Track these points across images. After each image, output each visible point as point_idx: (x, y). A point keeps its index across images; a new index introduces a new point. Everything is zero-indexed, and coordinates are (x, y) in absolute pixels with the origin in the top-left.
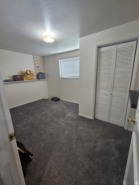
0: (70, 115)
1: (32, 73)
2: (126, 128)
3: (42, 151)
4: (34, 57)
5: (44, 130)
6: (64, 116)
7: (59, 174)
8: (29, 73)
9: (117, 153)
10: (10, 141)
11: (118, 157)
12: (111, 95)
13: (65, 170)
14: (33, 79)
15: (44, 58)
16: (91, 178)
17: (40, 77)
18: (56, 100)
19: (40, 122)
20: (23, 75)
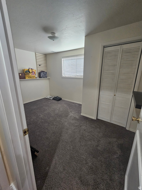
0: (72, 115)
1: (34, 71)
2: (127, 129)
3: (47, 149)
4: (36, 55)
5: (47, 129)
6: (67, 116)
7: (64, 170)
8: (31, 71)
9: (119, 152)
10: (24, 136)
11: (120, 155)
12: (115, 95)
13: (70, 166)
14: (35, 78)
15: (46, 56)
16: (94, 173)
17: (42, 76)
18: (58, 99)
19: (43, 121)
20: (25, 73)
